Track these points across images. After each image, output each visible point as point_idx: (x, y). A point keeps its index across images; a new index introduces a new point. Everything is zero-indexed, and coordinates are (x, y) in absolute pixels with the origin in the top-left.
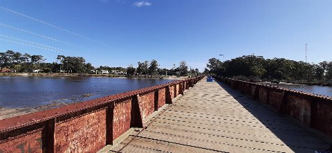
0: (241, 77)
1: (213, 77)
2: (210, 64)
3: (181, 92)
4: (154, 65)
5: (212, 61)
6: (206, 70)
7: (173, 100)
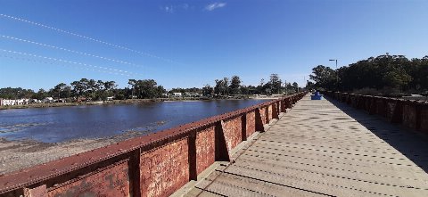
0: (367, 89)
1: (321, 93)
2: (314, 75)
3: (275, 116)
4: (236, 81)
5: (318, 70)
6: (309, 83)
7: (266, 126)
